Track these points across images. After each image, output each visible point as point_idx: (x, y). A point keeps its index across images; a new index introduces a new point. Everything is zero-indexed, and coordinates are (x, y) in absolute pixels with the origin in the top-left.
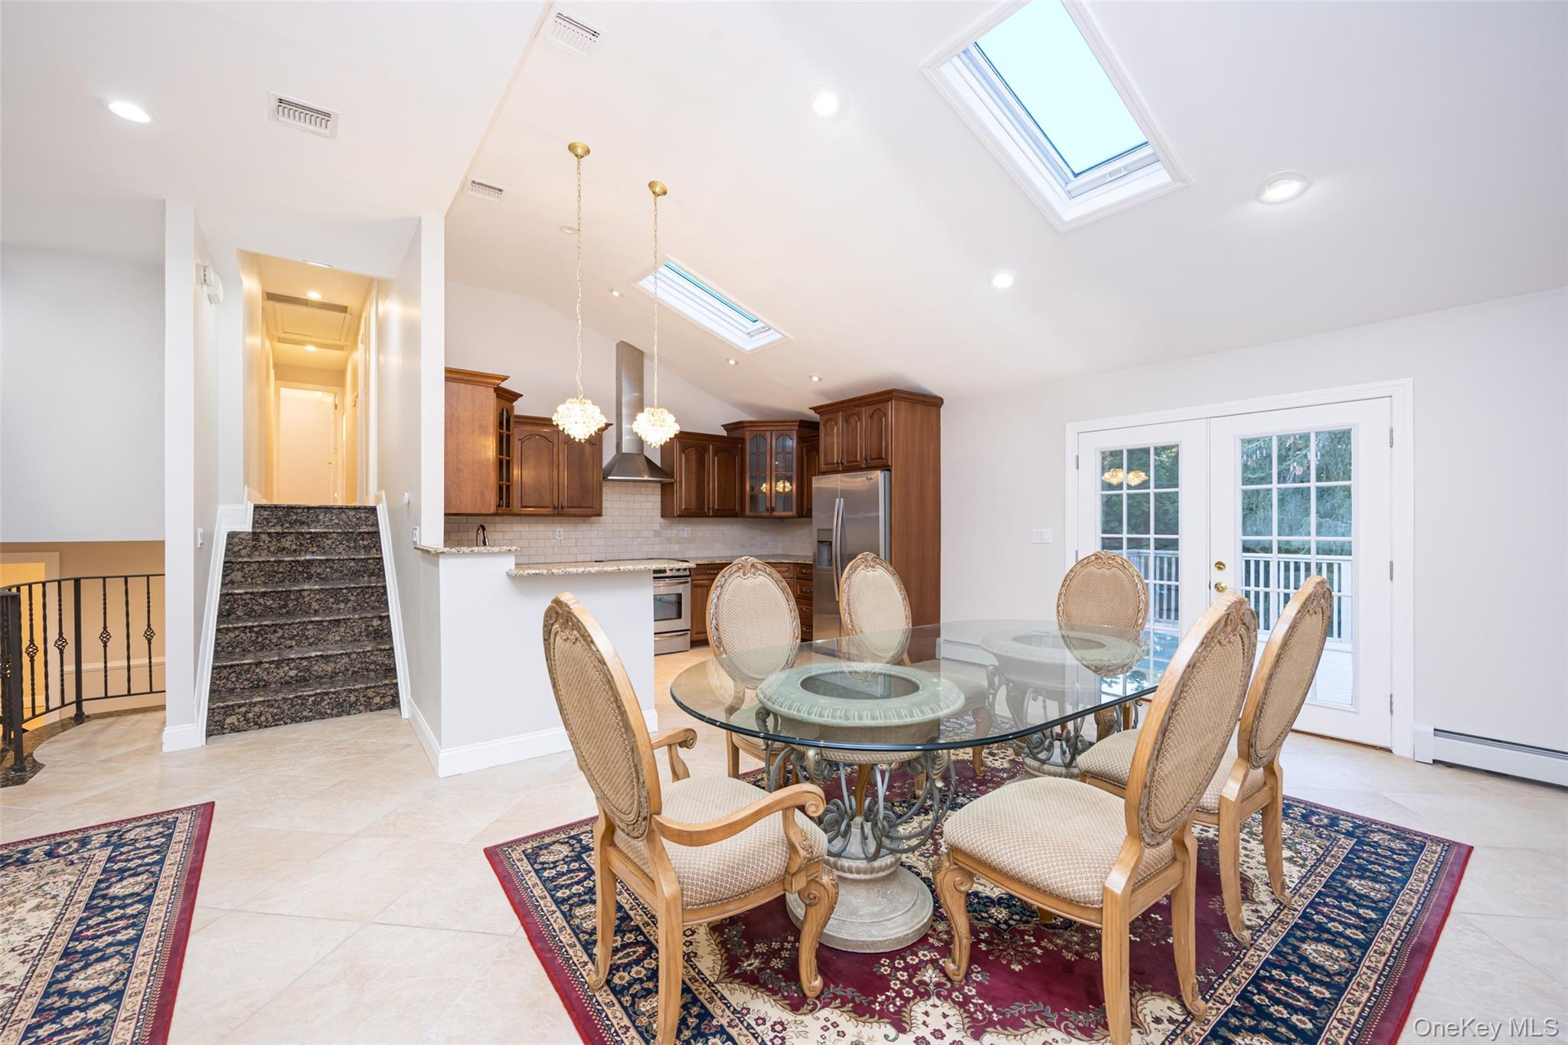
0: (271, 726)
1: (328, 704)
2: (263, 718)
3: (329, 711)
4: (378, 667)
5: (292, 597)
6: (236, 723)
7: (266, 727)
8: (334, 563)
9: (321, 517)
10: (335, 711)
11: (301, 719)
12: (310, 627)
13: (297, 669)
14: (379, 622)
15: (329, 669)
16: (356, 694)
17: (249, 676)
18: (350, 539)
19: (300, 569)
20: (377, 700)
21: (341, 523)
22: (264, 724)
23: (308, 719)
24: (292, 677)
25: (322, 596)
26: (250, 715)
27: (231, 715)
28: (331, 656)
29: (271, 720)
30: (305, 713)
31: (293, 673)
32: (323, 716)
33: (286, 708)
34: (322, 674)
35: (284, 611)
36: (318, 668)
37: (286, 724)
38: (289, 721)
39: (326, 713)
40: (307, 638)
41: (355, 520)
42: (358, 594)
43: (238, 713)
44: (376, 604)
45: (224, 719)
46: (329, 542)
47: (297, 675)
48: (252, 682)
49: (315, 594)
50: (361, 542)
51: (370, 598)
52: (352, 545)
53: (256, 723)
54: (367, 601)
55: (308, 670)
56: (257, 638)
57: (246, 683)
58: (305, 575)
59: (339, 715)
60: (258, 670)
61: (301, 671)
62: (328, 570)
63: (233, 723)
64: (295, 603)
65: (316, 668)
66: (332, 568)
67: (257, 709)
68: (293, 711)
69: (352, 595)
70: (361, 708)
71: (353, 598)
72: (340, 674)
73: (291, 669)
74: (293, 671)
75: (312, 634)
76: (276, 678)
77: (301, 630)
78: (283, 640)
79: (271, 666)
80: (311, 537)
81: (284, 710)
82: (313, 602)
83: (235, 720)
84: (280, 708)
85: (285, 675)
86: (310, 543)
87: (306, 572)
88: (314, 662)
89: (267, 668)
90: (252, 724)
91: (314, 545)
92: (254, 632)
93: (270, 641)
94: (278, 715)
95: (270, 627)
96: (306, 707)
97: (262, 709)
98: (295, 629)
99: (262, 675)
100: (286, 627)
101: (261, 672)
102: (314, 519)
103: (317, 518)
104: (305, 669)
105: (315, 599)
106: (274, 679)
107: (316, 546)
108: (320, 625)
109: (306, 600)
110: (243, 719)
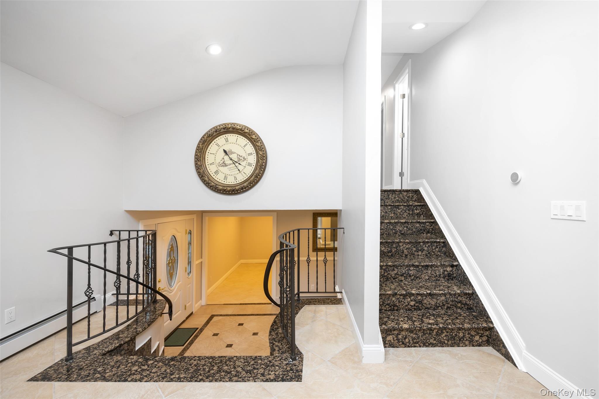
0: (411, 347)
1: (446, 336)
2: (407, 340)
3: (446, 342)
4: (463, 306)
5: (394, 246)
6: (392, 341)
7: (409, 347)
8: (408, 224)
9: (390, 196)
10: (450, 342)
11: (429, 344)
12: (412, 268)
13: (415, 301)
14: (451, 269)
15: (433, 303)
16: (463, 331)
17: (389, 302)
18: (410, 209)
19: (392, 227)
20: (477, 338)
21: (400, 199)
22: (408, 344)
23: (433, 345)
24: (412, 306)
25: (410, 246)
26: (400, 337)
27: (390, 335)
28: (435, 294)
29: (411, 341)
30: (432, 341)
31: (412, 303)
32: (442, 344)
33: (420, 335)
34: (429, 306)
35: (390, 254)
36: (427, 301)
37: (420, 346)
38: (422, 345)
39: (444, 342)
40: (410, 276)
41: (406, 197)
42: (429, 246)
43: (393, 334)
44: (439, 253)
45: (386, 337)
46: (399, 211)
47: (415, 305)
48: (390, 306)
49: (406, 245)
50: (415, 211)
51: (435, 249)
52: (411, 213)
53: (403, 343)
54: (434, 251)
55: (420, 302)
56: (385, 273)
57: (387, 306)
59: (452, 346)
61: (417, 303)
62: (405, 228)
63: (390, 341)
64: (395, 250)
65: (425, 301)
66: (407, 227)
67: (403, 333)
68: (424, 337)
69: (426, 246)
70: (467, 343)
71: (426, 248)
72: (440, 308)
73: (412, 301)
74: (412, 302)
75: (413, 273)
76: (403, 306)
77: (407, 270)
78: (397, 276)
79: (401, 297)
80: (391, 208)
81: (419, 336)
82: (404, 250)
83: (392, 338)
84: (417, 334)
85: (408, 304)
86: (390, 211)
87: (394, 230)
88: (424, 298)
89: (399, 298)
90: (401, 343)
91: (392, 213)
92: (383, 269)
93: (391, 276)
94: (415, 339)
95: (391, 267)
96: (432, 336)
97: (407, 333)
98: (404, 269)
99: (396, 302)
100: (399, 268)
101: (395, 300)
102: (387, 197)
103: (388, 197)
104: (420, 301)
105: (406, 248)
106: (402, 306)
107: (393, 213)
108: (417, 268)
109: (401, 248)
110: (396, 338)
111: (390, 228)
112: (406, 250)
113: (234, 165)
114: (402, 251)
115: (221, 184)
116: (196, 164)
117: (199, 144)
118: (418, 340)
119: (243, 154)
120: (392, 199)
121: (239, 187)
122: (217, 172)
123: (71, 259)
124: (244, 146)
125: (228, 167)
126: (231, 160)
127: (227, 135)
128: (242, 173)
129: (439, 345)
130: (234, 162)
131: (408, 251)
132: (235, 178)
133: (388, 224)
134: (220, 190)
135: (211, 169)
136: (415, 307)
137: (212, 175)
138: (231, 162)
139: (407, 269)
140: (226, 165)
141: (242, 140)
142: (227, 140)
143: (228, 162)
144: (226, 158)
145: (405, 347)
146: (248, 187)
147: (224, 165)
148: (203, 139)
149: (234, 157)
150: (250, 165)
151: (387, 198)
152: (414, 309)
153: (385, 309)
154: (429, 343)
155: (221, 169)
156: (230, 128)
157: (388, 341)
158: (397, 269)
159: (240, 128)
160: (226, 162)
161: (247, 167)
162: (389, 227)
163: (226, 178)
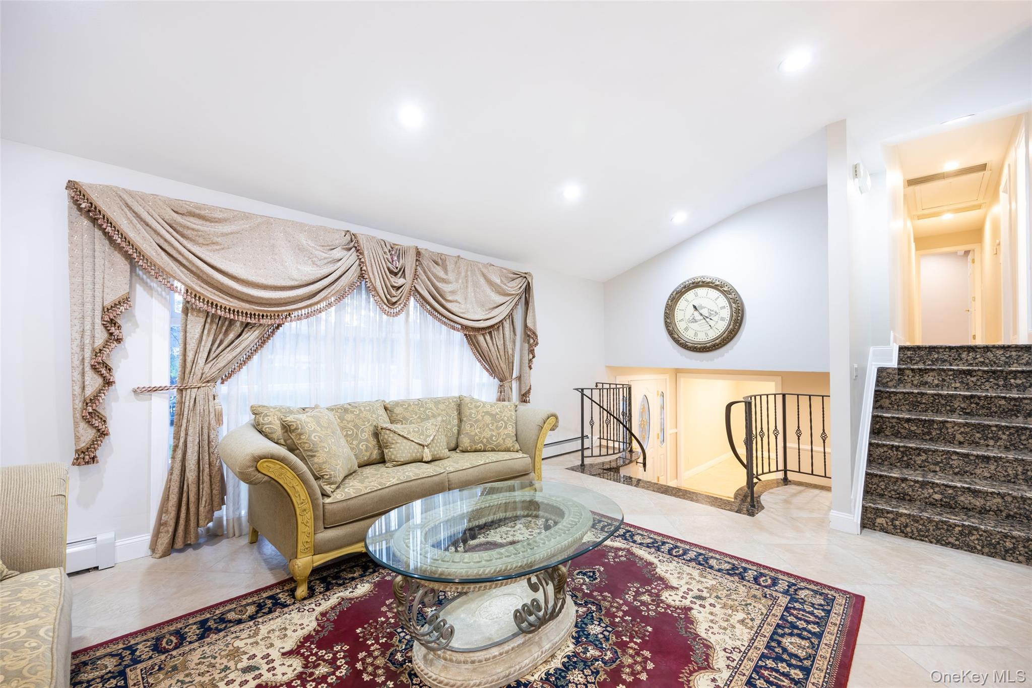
0: (916, 539)
1: (979, 540)
2: (908, 529)
3: (979, 547)
5: (936, 427)
6: (885, 525)
7: (912, 538)
8: (980, 400)
9: (964, 356)
10: (986, 550)
11: (948, 544)
12: (954, 457)
13: (942, 495)
15: (979, 503)
16: (1013, 540)
17: (896, 488)
18: (999, 377)
19: (943, 402)
21: (987, 361)
22: (910, 535)
23: (955, 547)
24: (936, 500)
25: (968, 430)
26: (897, 523)
27: (881, 517)
28: (980, 491)
29: (916, 533)
30: (952, 540)
31: (937, 497)
32: (972, 549)
33: (931, 528)
34: (970, 507)
35: (928, 437)
36: (965, 500)
37: (931, 542)
38: (934, 541)
39: (975, 547)
40: (951, 467)
41: (1003, 358)
42: (1012, 434)
43: (887, 518)
45: (875, 519)
46: (974, 379)
47: (941, 500)
48: (898, 494)
49: (960, 427)
50: (1012, 381)
52: (1002, 383)
53: (902, 532)
55: (954, 498)
56: (903, 457)
57: (893, 493)
58: (948, 408)
59: (991, 555)
60: (903, 485)
61: (945, 497)
62: (974, 405)
63: (882, 524)
64: (938, 432)
65: (962, 498)
66: (978, 404)
67: (903, 519)
68: (938, 533)
69: (1004, 433)
70: (1021, 558)
71: (1005, 437)
72: (992, 513)
73: (936, 493)
74: (937, 495)
75: (957, 464)
76: (921, 497)
77: (945, 458)
78: (926, 464)
79: (916, 485)
80: (954, 374)
81: (929, 529)
82: (957, 435)
83: (884, 522)
84: (926, 526)
85: (930, 497)
86: (953, 379)
87: (949, 406)
88: (960, 493)
89: (912, 486)
90: (899, 531)
91: (957, 381)
92: (900, 451)
93: (915, 462)
94: (923, 531)
95: (915, 450)
96: (952, 534)
97: (908, 521)
98: (939, 456)
99: (908, 490)
100: (930, 453)
101: (906, 488)
102: (957, 357)
103: (959, 356)
104: (951, 497)
105: (960, 431)
106: (919, 498)
107: (959, 382)
108: (966, 458)
109: (949, 431)
110: (891, 523)
111: (939, 402)
112: (960, 435)
113: (704, 320)
114: (952, 435)
115: (691, 342)
116: (666, 322)
117: (668, 302)
118: (927, 534)
119: (715, 309)
120: (967, 360)
121: (710, 344)
122: (686, 329)
123: (583, 395)
124: (716, 300)
125: (699, 323)
126: (702, 315)
127: (696, 289)
128: (714, 328)
129: (966, 549)
130: (705, 318)
131: (965, 437)
132: (707, 335)
133: (936, 397)
134: (690, 348)
135: (681, 326)
136: (943, 503)
137: (682, 332)
138: (702, 318)
139: (944, 456)
140: (696, 321)
141: (713, 293)
142: (696, 295)
143: (698, 317)
144: (696, 313)
145: (906, 537)
146: (720, 344)
147: (695, 321)
148: (672, 296)
149: (705, 312)
150: (723, 319)
151: (957, 359)
152: (941, 504)
153: (890, 495)
154: (947, 541)
155: (692, 325)
156: (699, 282)
157: (879, 524)
158: (926, 454)
159: (710, 280)
160: (696, 318)
161: (719, 321)
162: (937, 401)
163: (696, 334)
